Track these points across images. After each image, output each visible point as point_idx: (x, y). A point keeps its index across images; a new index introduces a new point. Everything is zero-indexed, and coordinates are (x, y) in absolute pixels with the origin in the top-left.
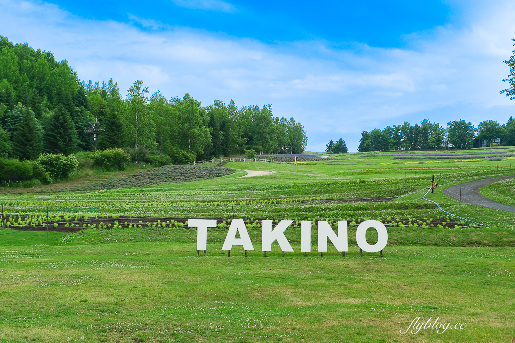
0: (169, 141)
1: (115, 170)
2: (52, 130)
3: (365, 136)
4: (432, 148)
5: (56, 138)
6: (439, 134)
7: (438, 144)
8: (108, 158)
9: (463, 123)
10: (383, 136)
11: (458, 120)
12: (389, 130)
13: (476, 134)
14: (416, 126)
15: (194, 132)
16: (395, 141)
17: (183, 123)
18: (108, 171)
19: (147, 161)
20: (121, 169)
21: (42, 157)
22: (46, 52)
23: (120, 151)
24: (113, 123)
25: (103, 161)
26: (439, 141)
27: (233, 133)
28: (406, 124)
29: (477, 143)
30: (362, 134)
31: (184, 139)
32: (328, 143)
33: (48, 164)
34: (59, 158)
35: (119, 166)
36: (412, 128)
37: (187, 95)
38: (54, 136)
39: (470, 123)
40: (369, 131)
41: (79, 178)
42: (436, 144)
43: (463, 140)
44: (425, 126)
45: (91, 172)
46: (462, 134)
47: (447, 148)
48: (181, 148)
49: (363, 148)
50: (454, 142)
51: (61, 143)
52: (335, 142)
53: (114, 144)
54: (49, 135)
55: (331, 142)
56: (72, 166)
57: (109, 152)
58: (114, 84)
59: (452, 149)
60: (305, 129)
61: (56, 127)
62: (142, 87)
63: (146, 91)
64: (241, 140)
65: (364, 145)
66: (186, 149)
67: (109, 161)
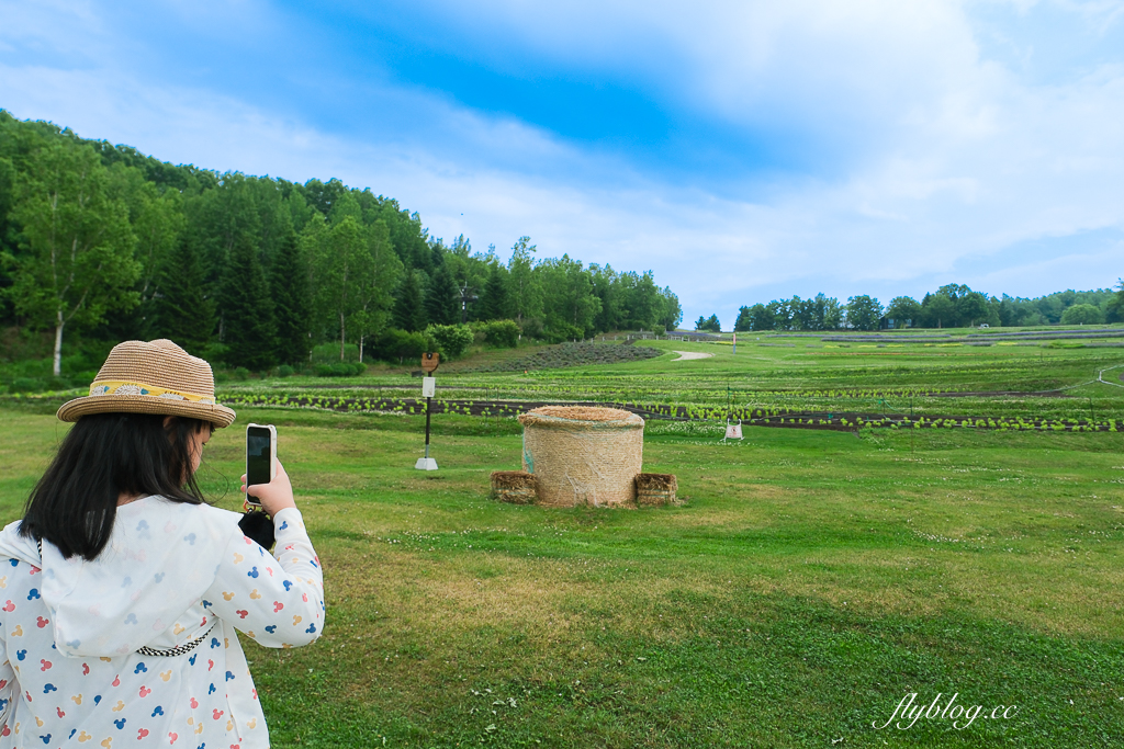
0: (553, 312)
1: (505, 346)
2: (434, 295)
3: (744, 311)
4: (830, 329)
5: (439, 305)
6: (838, 312)
7: (836, 325)
8: (499, 331)
9: (867, 298)
10: (768, 312)
11: (861, 295)
12: (774, 306)
13: (884, 312)
14: (809, 301)
15: (584, 302)
16: (782, 319)
17: (569, 291)
18: (498, 347)
19: (538, 336)
20: (512, 345)
21: (430, 328)
22: (390, 198)
23: (510, 322)
24: (496, 288)
25: (493, 334)
26: (837, 320)
27: (614, 304)
28: (796, 297)
29: (883, 324)
30: (741, 309)
31: (571, 310)
32: (698, 320)
33: (440, 337)
34: (451, 331)
35: (511, 342)
36: (803, 304)
37: (566, 256)
38: (436, 303)
39: (875, 300)
40: (750, 305)
41: (471, 356)
42: (833, 325)
43: (868, 320)
44: (820, 302)
45: (480, 349)
46: (866, 313)
47: (847, 329)
48: (567, 320)
49: (741, 326)
50: (854, 323)
51: (446, 312)
52: (706, 318)
53: (498, 314)
54: (430, 301)
55: (701, 318)
56: (467, 341)
57: (498, 323)
58: (465, 241)
59: (853, 330)
60: (680, 302)
61: (440, 292)
62: (528, 245)
63: (533, 249)
64: (621, 313)
65: (744, 323)
66: (572, 323)
67: (500, 335)
